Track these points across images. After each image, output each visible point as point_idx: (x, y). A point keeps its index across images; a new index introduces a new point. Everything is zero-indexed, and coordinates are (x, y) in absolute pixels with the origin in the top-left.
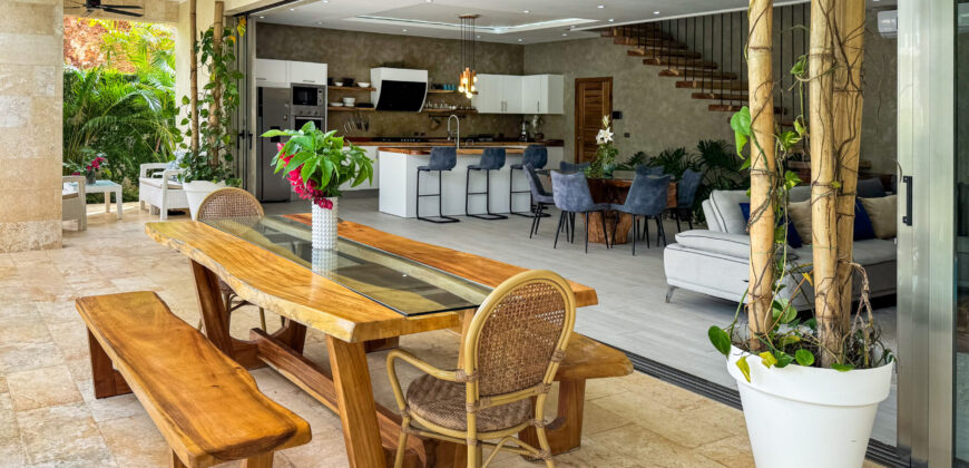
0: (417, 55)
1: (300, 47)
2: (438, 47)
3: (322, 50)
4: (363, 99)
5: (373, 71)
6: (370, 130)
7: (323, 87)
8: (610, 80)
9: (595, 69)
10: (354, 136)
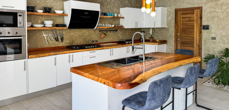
4: (59, 21)
5: (65, 3)
6: (64, 41)
7: (23, 12)
8: (200, 8)
9: (189, 3)
10: (53, 46)
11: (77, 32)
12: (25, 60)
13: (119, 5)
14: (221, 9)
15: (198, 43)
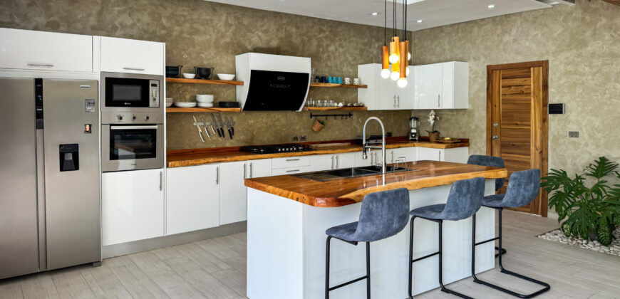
0: (296, 40)
1: (129, 22)
2: (321, 31)
3: (164, 28)
4: (226, 96)
6: (236, 136)
7: (159, 78)
8: (544, 65)
9: (518, 53)
10: (214, 146)
11: (263, 118)
12: (162, 170)
13: (355, 59)
14: (591, 67)
15: (538, 144)
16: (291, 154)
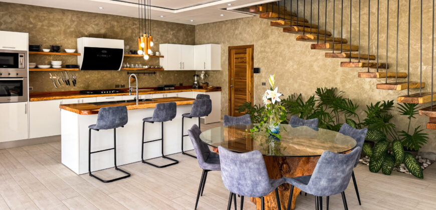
0: (117, 29)
1: (9, 20)
2: (134, 24)
3: (31, 23)
4: (71, 61)
5: (79, 40)
6: (78, 85)
7: (24, 52)
8: (252, 47)
9: (242, 40)
10: (63, 90)
11: (95, 74)
12: (26, 103)
13: (157, 41)
14: (271, 49)
16: (109, 95)
